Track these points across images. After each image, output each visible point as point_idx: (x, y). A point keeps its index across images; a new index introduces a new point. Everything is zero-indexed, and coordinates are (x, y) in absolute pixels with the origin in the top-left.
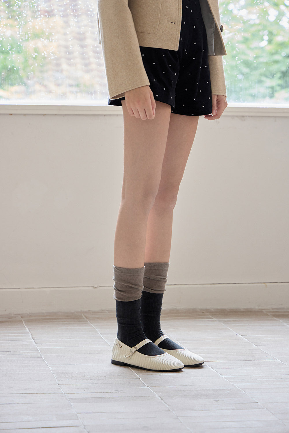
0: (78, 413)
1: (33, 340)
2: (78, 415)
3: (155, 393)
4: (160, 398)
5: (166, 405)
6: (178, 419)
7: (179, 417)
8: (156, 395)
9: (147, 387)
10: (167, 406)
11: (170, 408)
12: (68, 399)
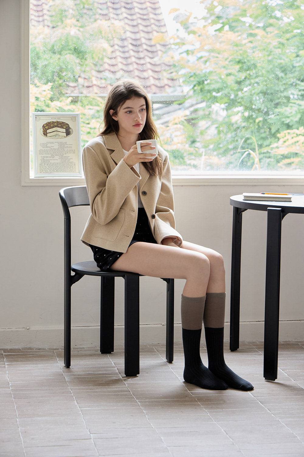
0: (168, 447)
1: (120, 375)
2: (168, 448)
3: (221, 428)
4: (225, 433)
5: (230, 439)
6: (240, 452)
7: (241, 451)
8: (222, 429)
9: (215, 422)
10: (232, 440)
11: (233, 442)
12: (158, 434)
